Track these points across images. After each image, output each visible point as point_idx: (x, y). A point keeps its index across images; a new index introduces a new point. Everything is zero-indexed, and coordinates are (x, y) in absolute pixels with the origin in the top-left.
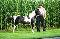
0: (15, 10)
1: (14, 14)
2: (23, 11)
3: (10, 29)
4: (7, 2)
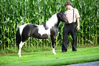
1: (19, 22)
2: (35, 15)
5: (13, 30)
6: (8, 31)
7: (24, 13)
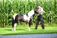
0: (50, 10)
1: (49, 13)
2: (56, 10)
3: (46, 24)
4: (44, 3)
5: (46, 16)
6: (44, 17)
7: (52, 9)
